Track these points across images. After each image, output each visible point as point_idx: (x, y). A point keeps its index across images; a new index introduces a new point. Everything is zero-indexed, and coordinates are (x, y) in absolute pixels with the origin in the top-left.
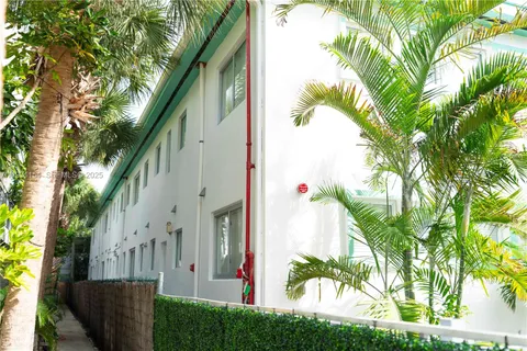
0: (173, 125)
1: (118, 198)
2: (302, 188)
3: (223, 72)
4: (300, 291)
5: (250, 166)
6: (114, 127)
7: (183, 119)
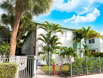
0: (30, 36)
1: (25, 43)
2: (40, 45)
3: (34, 32)
4: (40, 55)
5: (35, 43)
6: (23, 36)
7: (31, 35)
